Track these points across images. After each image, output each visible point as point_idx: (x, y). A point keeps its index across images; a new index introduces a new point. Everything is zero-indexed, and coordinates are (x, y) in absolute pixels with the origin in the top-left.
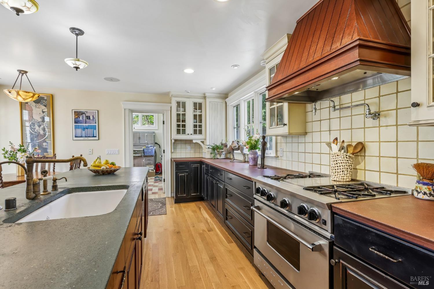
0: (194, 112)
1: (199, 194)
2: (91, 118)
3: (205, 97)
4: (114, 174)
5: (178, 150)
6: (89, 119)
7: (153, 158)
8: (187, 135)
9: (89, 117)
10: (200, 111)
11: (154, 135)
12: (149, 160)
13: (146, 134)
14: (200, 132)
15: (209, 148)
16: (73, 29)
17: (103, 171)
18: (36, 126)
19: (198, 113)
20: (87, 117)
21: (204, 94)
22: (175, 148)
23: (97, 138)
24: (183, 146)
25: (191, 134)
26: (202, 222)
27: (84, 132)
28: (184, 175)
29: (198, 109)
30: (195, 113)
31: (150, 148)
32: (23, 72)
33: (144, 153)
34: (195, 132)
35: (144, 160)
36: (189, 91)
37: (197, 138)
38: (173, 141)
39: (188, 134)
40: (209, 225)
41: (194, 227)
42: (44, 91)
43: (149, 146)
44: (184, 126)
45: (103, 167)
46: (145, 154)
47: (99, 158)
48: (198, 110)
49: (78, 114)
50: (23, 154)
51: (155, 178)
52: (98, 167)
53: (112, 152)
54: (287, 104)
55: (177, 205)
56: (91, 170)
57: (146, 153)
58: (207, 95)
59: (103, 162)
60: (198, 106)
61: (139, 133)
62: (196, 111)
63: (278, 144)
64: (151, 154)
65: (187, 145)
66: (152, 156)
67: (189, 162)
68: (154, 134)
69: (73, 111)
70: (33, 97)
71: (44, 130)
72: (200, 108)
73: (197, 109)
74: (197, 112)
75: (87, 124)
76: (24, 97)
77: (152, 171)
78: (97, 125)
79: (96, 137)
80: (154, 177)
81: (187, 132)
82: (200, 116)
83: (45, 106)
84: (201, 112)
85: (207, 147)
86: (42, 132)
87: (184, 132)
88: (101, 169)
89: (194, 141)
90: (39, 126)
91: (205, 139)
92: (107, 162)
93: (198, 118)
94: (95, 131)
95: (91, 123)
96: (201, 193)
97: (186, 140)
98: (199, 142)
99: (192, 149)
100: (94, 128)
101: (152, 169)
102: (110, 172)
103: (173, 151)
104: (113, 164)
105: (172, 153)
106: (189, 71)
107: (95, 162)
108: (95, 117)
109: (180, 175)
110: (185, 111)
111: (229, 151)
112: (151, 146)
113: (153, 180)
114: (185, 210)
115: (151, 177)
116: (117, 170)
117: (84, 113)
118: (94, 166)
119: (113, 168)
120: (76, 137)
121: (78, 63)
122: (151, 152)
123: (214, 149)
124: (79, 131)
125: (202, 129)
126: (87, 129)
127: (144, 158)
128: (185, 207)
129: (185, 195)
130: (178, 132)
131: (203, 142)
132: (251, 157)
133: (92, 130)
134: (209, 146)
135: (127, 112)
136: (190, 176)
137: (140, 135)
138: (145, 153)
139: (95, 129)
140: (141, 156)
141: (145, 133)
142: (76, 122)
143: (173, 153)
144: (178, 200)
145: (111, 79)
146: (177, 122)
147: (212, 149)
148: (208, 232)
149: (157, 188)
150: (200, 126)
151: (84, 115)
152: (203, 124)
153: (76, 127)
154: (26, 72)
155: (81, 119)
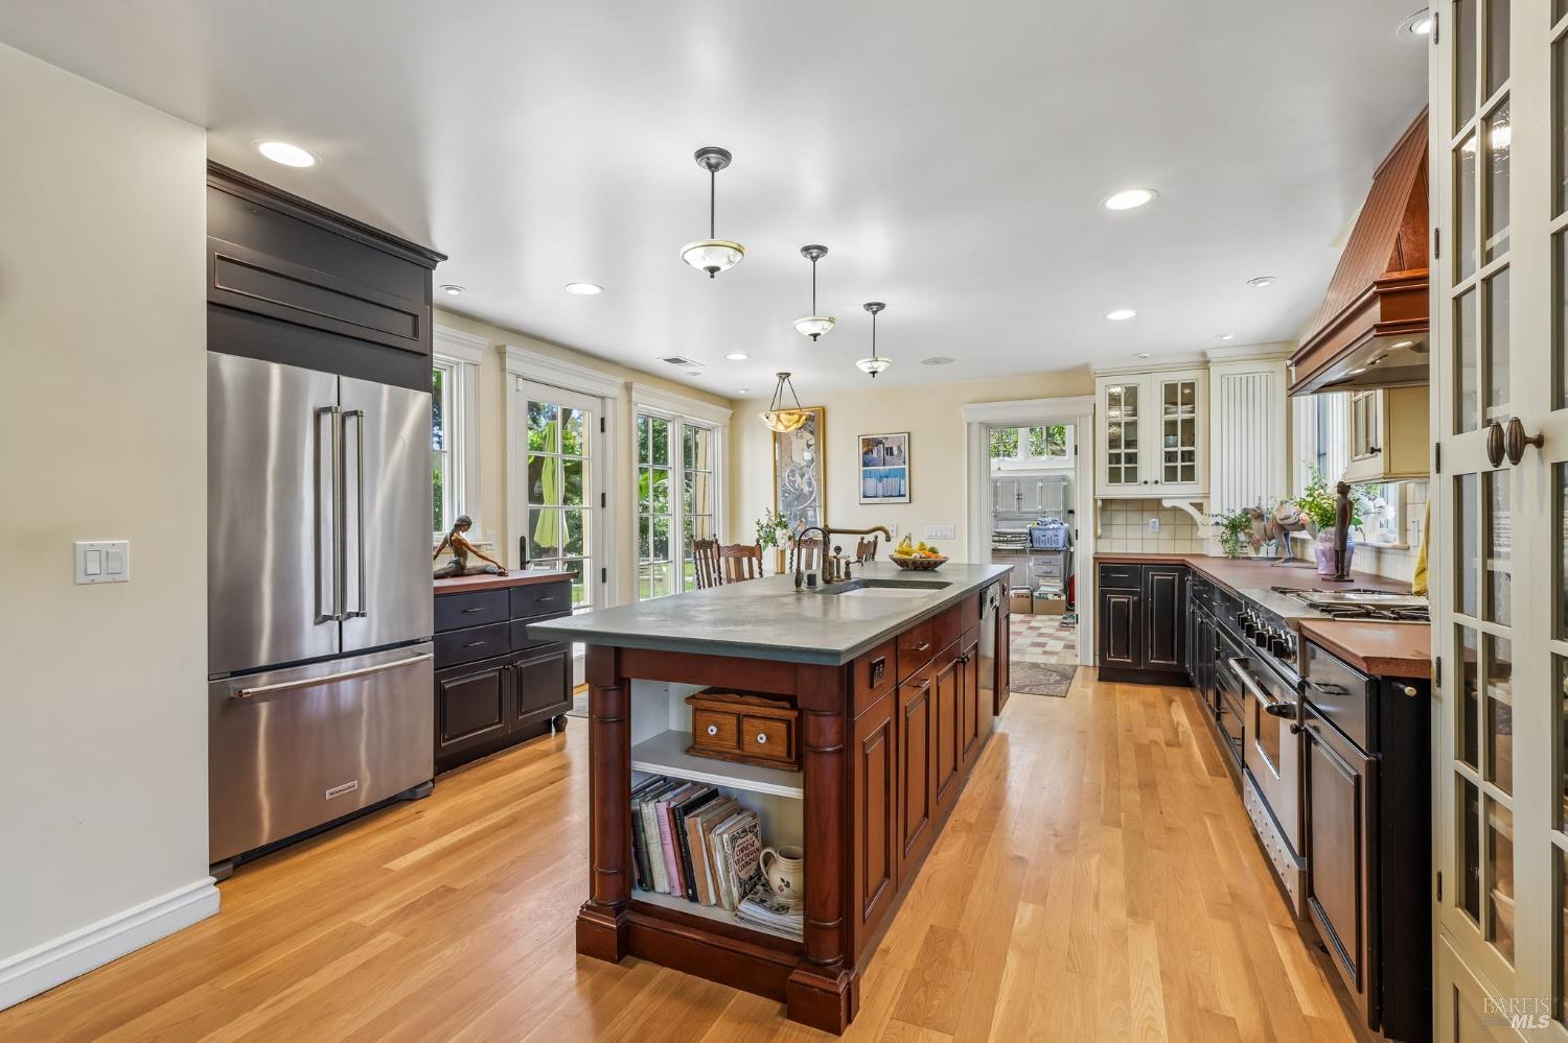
0: (1166, 414)
1: (1175, 663)
2: (895, 451)
3: (1205, 364)
4: (936, 572)
5: (1118, 532)
6: (892, 454)
7: (1061, 557)
8: (1144, 486)
9: (891, 449)
10: (1188, 408)
11: (1065, 487)
12: (1049, 563)
13: (1040, 484)
14: (1189, 474)
15: (1217, 524)
16: (869, 306)
17: (914, 562)
18: (797, 476)
19: (1180, 414)
20: (887, 449)
21: (1204, 354)
22: (1106, 525)
23: (906, 499)
24: (1134, 517)
25: (1156, 482)
26: (1159, 727)
27: (880, 485)
28: (1126, 600)
29: (1179, 403)
30: (1170, 417)
31: (1051, 527)
32: (783, 376)
33: (1031, 541)
34: (1170, 474)
35: (1031, 564)
36: (1147, 355)
37: (1176, 494)
38: (1099, 503)
39: (1146, 482)
40: (1177, 736)
41: (1128, 730)
42: (812, 401)
43: (1046, 519)
44: (1132, 458)
45: (916, 555)
46: (1036, 545)
47: (908, 537)
48: (1182, 404)
49: (870, 444)
50: (784, 531)
51: (1064, 618)
52: (907, 553)
53: (939, 534)
54: (1381, 391)
55: (1103, 685)
56: (895, 560)
57: (1038, 540)
58: (1211, 355)
59: (915, 546)
60: (1179, 395)
61: (1019, 481)
62: (1173, 408)
63: (1409, 507)
64: (1054, 546)
65: (1146, 515)
66: (1057, 551)
67: (1141, 564)
68: (1065, 484)
69: (861, 438)
70: (798, 421)
71: (810, 484)
72: (1189, 400)
73: (1176, 404)
74: (1176, 412)
75: (887, 468)
76: (786, 423)
77: (1056, 598)
78: (907, 467)
79: (904, 496)
80: (1061, 617)
81: (1142, 475)
82: (1189, 424)
83: (812, 433)
84: (1193, 412)
85: (1213, 520)
86: (806, 489)
87: (1132, 475)
88: (912, 558)
89: (1167, 504)
90: (802, 476)
91: (1207, 496)
92: (922, 547)
93: (1182, 432)
94: (902, 482)
95: (893, 465)
96: (1181, 660)
97: (1143, 500)
98: (1185, 505)
99: (1163, 527)
100: (900, 474)
101: (1057, 590)
102: (928, 566)
103: (1099, 531)
104: (933, 551)
105: (1097, 537)
106: (1122, 315)
107: (901, 545)
108: (903, 449)
109: (1113, 600)
110: (1135, 413)
111: (1269, 532)
112: (1054, 522)
113: (1057, 624)
114: (1123, 697)
115: (1053, 616)
116: (941, 563)
117: (880, 442)
118: (900, 552)
119: (933, 558)
120: (865, 497)
121: (875, 365)
122: (1054, 538)
123: (1234, 527)
124: (872, 482)
125: (1193, 466)
126: (887, 477)
127: (1033, 557)
128: (1124, 692)
129: (1129, 661)
130: (1114, 476)
131: (1199, 507)
132: (1321, 547)
133: (897, 479)
134: (1219, 519)
135: (975, 428)
136: (1146, 607)
137: (1023, 487)
138: (1034, 540)
139: (904, 477)
140: (1023, 551)
141: (1034, 480)
142: (865, 464)
143: (1100, 537)
144: (1109, 673)
145: (937, 361)
146: (1111, 447)
147: (1226, 527)
148: (1164, 747)
149: (1062, 643)
150: (1189, 456)
151: (881, 446)
152: (1199, 449)
153: (866, 475)
154: (788, 375)
155: (875, 455)
